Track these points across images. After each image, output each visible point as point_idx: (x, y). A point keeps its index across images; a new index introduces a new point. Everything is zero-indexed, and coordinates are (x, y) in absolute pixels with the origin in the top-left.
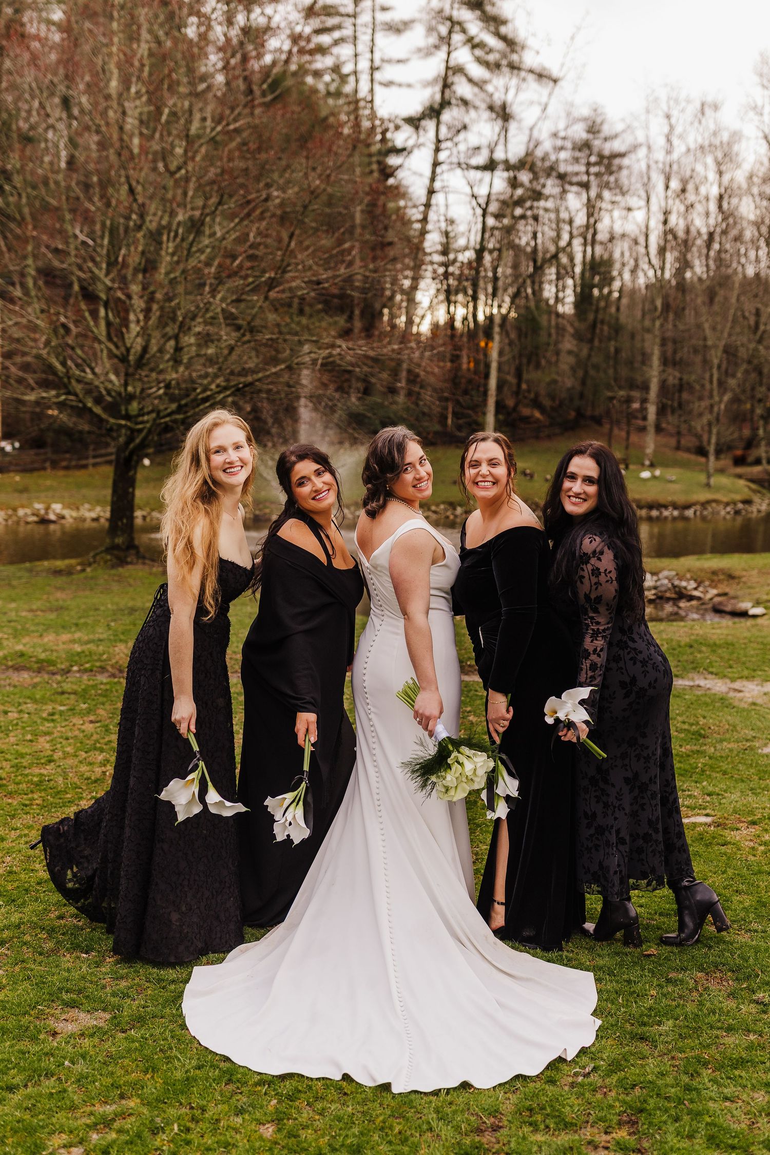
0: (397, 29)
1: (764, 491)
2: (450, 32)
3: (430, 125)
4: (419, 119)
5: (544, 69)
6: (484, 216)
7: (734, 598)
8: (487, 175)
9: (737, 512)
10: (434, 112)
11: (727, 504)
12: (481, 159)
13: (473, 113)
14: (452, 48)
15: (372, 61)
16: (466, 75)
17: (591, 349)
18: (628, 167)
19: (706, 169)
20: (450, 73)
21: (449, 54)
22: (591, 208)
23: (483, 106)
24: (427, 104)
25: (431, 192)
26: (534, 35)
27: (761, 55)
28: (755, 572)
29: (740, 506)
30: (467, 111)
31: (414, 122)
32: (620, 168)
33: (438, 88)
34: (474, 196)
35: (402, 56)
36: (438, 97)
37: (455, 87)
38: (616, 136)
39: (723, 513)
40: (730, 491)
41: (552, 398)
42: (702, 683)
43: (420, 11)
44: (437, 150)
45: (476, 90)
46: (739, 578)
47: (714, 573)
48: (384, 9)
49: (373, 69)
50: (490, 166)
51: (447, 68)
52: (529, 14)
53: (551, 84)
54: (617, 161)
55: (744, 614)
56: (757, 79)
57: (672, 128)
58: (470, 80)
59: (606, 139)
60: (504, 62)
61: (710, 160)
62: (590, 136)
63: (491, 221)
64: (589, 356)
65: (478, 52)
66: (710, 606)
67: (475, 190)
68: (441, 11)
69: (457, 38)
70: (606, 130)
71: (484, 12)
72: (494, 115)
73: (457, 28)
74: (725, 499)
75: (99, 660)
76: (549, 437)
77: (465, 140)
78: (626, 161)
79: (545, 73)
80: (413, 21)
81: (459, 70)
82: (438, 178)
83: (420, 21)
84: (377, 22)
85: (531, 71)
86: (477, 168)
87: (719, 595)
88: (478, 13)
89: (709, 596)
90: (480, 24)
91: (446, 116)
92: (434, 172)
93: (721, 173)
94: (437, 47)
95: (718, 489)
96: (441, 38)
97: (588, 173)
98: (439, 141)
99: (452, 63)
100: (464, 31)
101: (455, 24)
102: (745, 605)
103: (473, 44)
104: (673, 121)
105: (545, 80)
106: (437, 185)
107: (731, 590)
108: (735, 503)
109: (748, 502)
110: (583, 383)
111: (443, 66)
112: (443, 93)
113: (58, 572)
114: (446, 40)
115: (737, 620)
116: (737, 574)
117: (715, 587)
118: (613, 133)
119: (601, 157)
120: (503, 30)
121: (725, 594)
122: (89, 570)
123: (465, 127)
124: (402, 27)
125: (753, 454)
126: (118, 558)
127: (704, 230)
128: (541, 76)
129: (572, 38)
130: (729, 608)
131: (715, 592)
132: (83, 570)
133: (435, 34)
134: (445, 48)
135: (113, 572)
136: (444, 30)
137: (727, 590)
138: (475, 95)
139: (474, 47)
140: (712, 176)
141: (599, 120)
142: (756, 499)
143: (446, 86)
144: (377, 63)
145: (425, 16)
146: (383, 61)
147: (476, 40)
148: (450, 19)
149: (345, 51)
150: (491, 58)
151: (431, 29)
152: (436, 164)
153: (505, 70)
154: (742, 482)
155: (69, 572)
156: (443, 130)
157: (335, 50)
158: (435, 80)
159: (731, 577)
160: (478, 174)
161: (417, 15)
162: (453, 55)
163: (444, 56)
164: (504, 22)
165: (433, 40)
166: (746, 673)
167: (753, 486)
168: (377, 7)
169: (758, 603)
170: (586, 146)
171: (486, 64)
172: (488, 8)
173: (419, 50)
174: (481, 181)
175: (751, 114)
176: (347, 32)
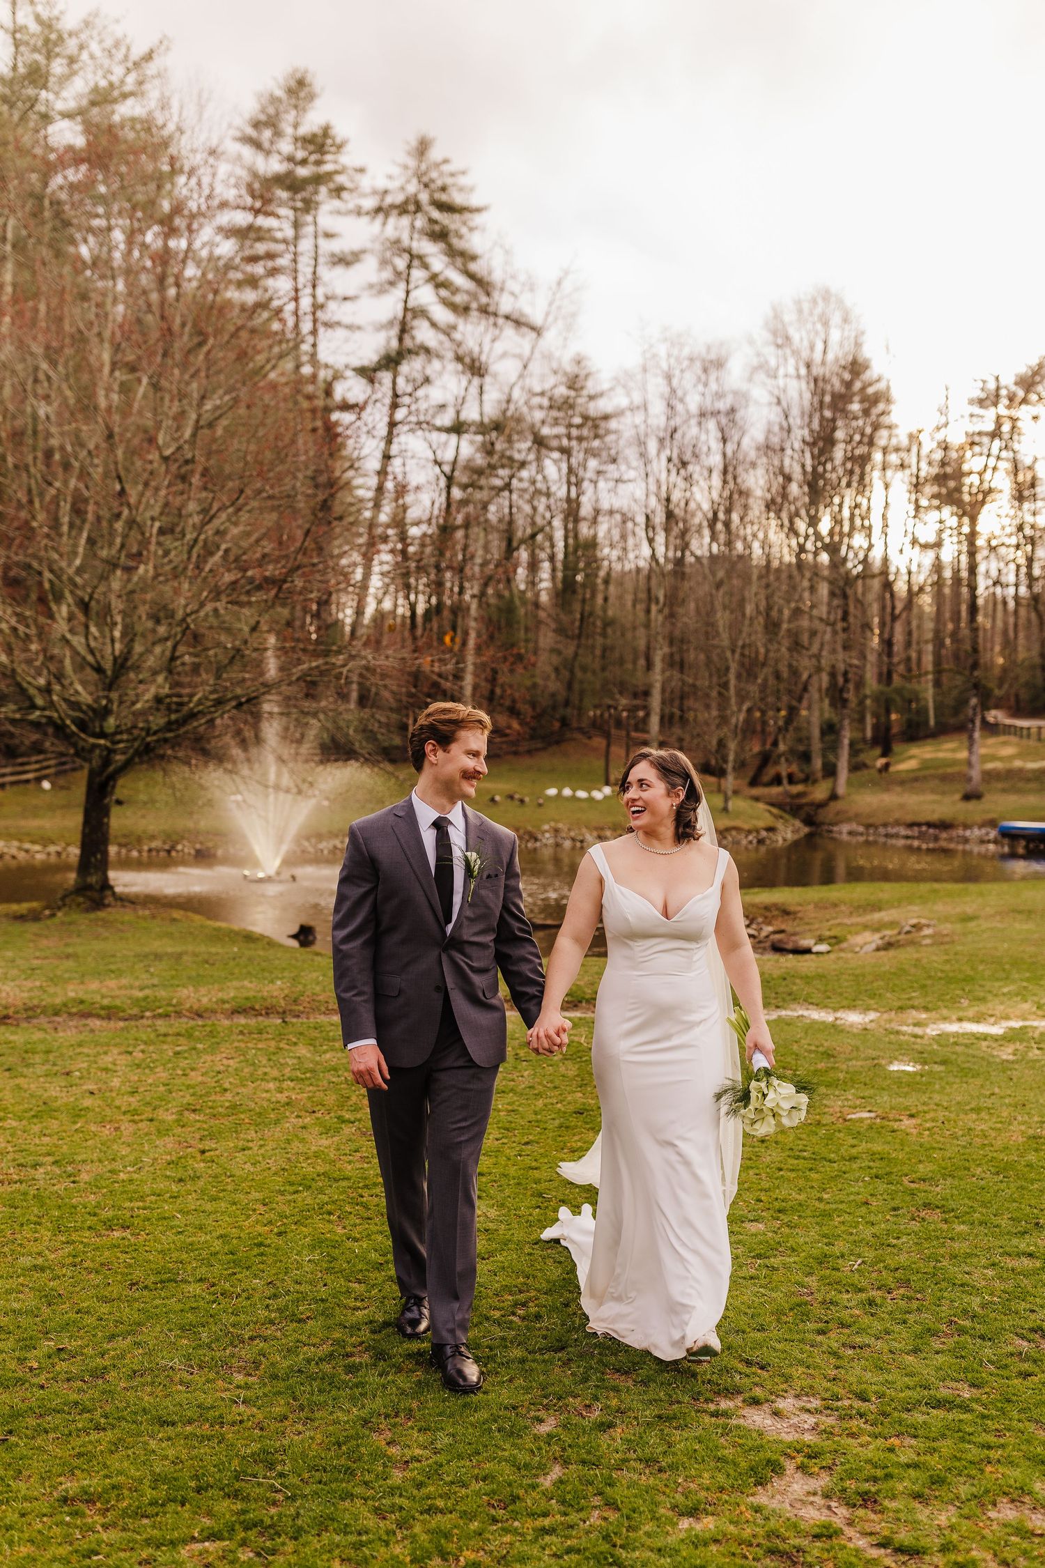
0: (344, 260)
1: (787, 816)
2: (409, 267)
3: (385, 377)
4: (375, 370)
5: (522, 315)
6: (449, 487)
7: (795, 934)
8: (453, 438)
9: (761, 842)
10: (391, 361)
11: (749, 832)
12: (446, 419)
13: (436, 364)
14: (412, 286)
15: (314, 296)
16: (429, 319)
17: (578, 646)
18: (616, 432)
19: (710, 437)
20: (409, 315)
21: (408, 292)
22: (573, 478)
23: (450, 355)
24: (383, 352)
25: (387, 457)
26: (513, 277)
27: (774, 309)
28: (811, 907)
29: (764, 834)
30: (430, 361)
31: (368, 373)
32: (608, 432)
33: (395, 332)
34: (438, 463)
35: (350, 293)
36: (394, 344)
37: (416, 333)
38: (601, 395)
39: (744, 842)
40: (751, 817)
41: (533, 705)
42: (806, 1013)
43: (373, 241)
44: (394, 406)
45: (442, 337)
46: (795, 913)
47: (767, 908)
48: (328, 235)
49: (317, 307)
50: (458, 428)
51: (406, 309)
52: (507, 252)
53: (534, 335)
54: (603, 424)
55: (808, 951)
56: (770, 337)
57: (673, 391)
58: (434, 325)
59: (591, 398)
60: (474, 305)
61: (711, 425)
62: (572, 393)
63: (457, 493)
64: (576, 655)
65: (444, 293)
66: (768, 944)
67: (439, 453)
68: (397, 241)
69: (418, 274)
70: (591, 387)
71: (450, 246)
72: (460, 367)
73: (416, 263)
74: (746, 827)
75: (169, 1005)
76: (530, 752)
77: (427, 396)
78: (613, 424)
79: (523, 320)
80: (364, 252)
81: (421, 313)
82: (395, 440)
83: (372, 251)
84: (320, 252)
85: (507, 317)
86: (439, 429)
87: (775, 932)
88: (442, 245)
89: (763, 934)
90: (446, 259)
91: (404, 368)
92: (390, 433)
93: (724, 440)
94: (392, 284)
95: (738, 814)
96: (398, 274)
97: (569, 437)
98: (396, 395)
99: (411, 304)
100: (426, 266)
101: (417, 259)
102: (806, 942)
103: (438, 282)
104: (675, 382)
105: (525, 330)
106: (394, 449)
107: (788, 926)
108: (758, 831)
109: (771, 829)
110: (569, 686)
111: (400, 306)
112: (401, 340)
113: (20, 918)
114: (403, 277)
115: (800, 957)
116: (792, 909)
117: (769, 924)
118: (599, 389)
119: (586, 418)
120: (473, 267)
121: (782, 931)
122: (60, 914)
123: (427, 380)
124: (349, 258)
125: (770, 772)
126: (92, 900)
127: (706, 506)
128: (518, 322)
129: (559, 283)
130: (790, 946)
131: (770, 929)
132: (53, 915)
133: (390, 268)
134: (402, 286)
135: (92, 916)
136: (401, 263)
137: (783, 927)
138: (441, 343)
139: (438, 286)
140: (716, 446)
141: (582, 373)
142: (779, 825)
143: (404, 329)
144: (321, 299)
145: (378, 246)
146: (327, 298)
147: (441, 278)
148: (409, 251)
149: (282, 285)
150: (459, 299)
151: (384, 263)
152: (392, 424)
153: (474, 314)
154: (761, 806)
155: (35, 917)
156: (401, 381)
157: (270, 282)
158: (391, 323)
159: (786, 913)
160: (444, 436)
161: (369, 245)
162: (413, 295)
163: (402, 295)
164: (474, 258)
165: (387, 274)
166: (845, 1003)
167: (775, 811)
168: (320, 233)
169: (820, 940)
170: (567, 405)
171: (453, 307)
172: (455, 241)
173: (371, 286)
174: (446, 444)
175: (761, 376)
176: (284, 261)
